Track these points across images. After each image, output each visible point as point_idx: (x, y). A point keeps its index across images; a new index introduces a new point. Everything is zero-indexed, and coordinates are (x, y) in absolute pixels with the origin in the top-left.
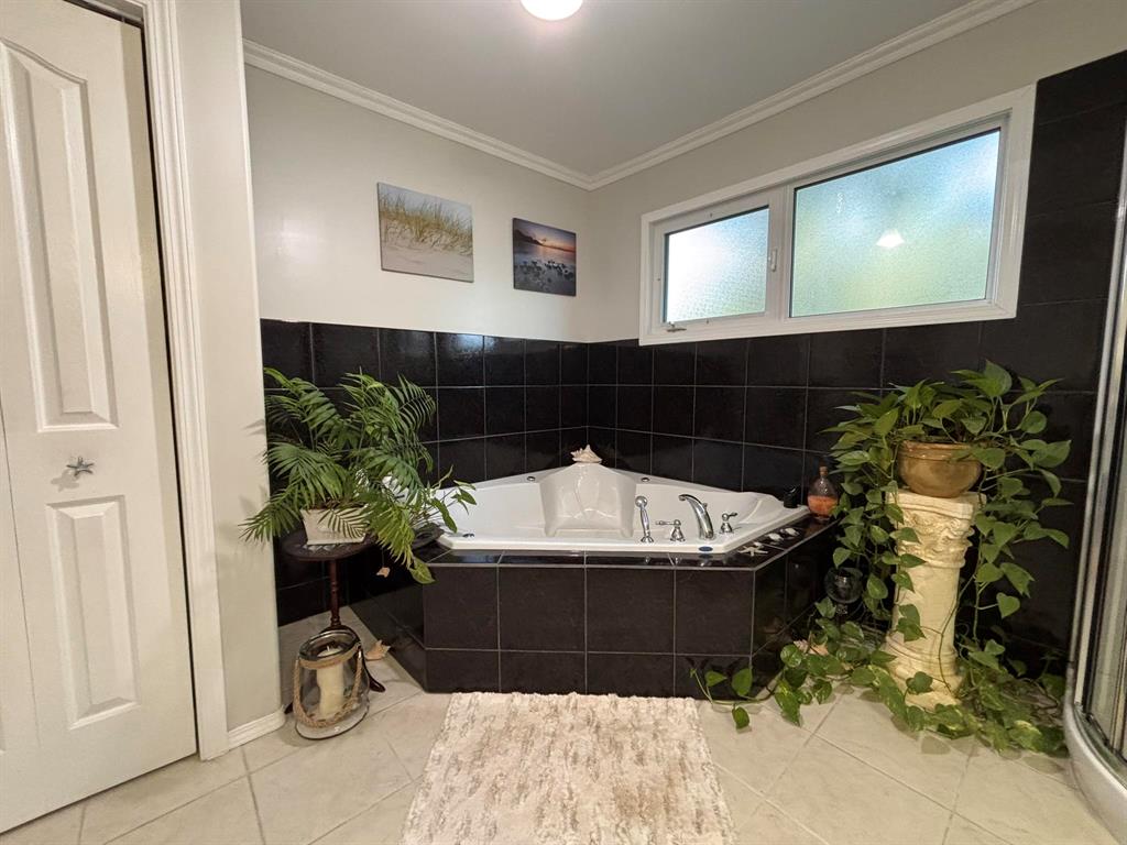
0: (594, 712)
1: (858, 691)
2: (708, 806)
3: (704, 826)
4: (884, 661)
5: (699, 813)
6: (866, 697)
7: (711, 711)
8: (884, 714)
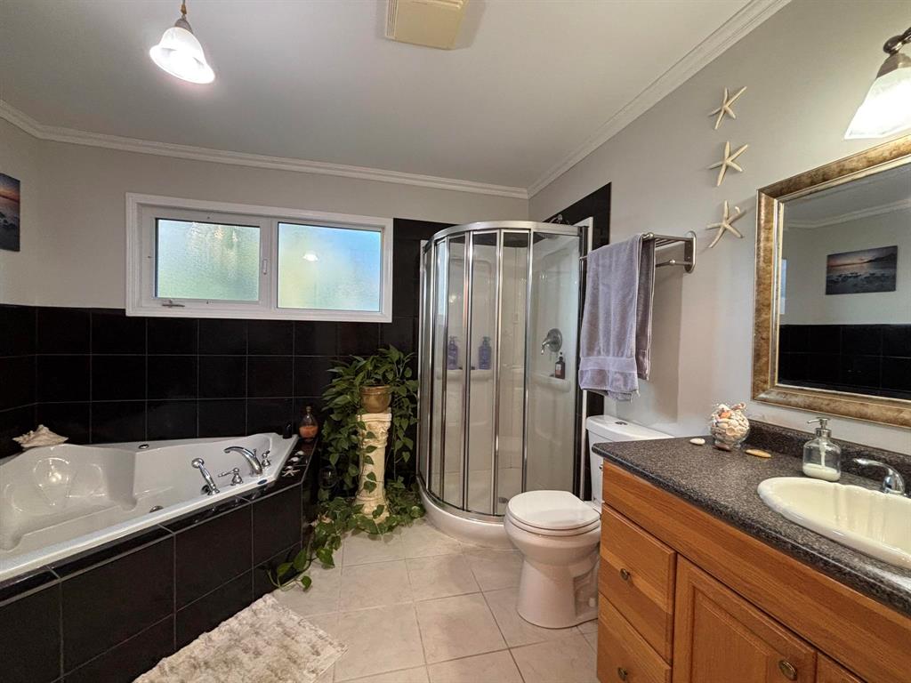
0: (194, 658)
1: (349, 533)
2: (315, 639)
3: (319, 649)
4: (359, 509)
5: (313, 647)
6: (353, 534)
7: (283, 593)
8: (365, 537)
